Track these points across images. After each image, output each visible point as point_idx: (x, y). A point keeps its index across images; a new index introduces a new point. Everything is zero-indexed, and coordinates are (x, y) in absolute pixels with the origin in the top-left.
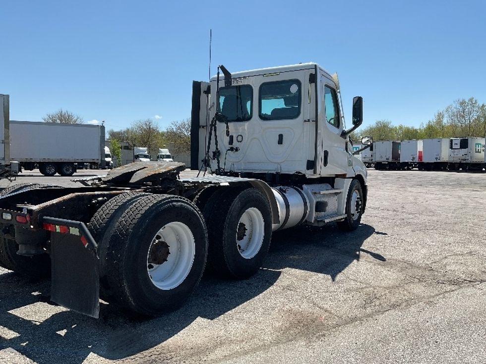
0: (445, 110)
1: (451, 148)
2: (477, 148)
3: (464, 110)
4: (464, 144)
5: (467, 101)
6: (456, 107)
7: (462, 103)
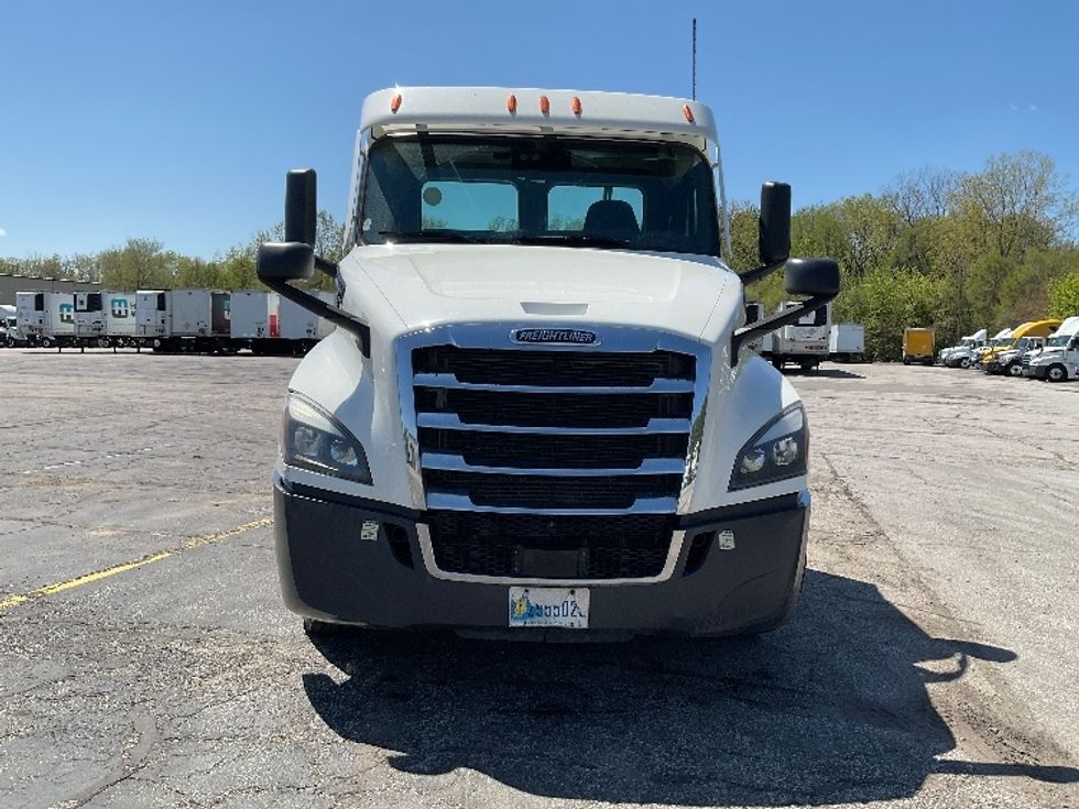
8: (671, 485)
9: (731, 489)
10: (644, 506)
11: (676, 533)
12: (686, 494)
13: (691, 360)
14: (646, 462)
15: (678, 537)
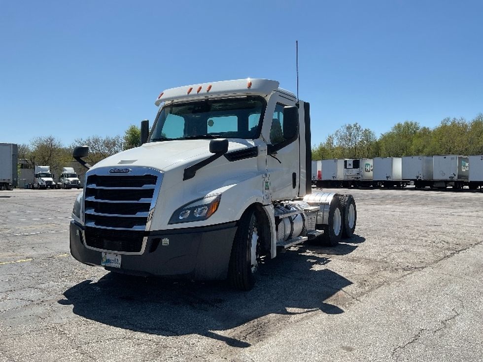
0: (334, 133)
1: (346, 167)
2: (367, 168)
3: (351, 133)
4: (356, 164)
5: (353, 126)
6: (343, 131)
7: (349, 128)
8: (144, 221)
9: (169, 224)
10: (137, 228)
11: (145, 237)
12: (148, 224)
13: (156, 178)
14: (138, 213)
15: (145, 239)
